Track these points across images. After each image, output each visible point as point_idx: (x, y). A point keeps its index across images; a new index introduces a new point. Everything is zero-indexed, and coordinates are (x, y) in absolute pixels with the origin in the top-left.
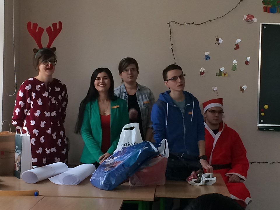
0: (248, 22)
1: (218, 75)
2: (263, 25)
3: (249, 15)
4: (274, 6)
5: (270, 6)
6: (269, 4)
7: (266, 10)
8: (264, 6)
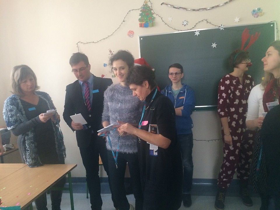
0: (130, 36)
1: (113, 76)
2: (140, 38)
3: (130, 31)
4: (147, 22)
5: (144, 23)
6: (143, 21)
7: (141, 26)
8: (140, 23)
